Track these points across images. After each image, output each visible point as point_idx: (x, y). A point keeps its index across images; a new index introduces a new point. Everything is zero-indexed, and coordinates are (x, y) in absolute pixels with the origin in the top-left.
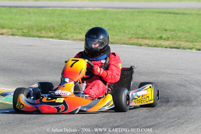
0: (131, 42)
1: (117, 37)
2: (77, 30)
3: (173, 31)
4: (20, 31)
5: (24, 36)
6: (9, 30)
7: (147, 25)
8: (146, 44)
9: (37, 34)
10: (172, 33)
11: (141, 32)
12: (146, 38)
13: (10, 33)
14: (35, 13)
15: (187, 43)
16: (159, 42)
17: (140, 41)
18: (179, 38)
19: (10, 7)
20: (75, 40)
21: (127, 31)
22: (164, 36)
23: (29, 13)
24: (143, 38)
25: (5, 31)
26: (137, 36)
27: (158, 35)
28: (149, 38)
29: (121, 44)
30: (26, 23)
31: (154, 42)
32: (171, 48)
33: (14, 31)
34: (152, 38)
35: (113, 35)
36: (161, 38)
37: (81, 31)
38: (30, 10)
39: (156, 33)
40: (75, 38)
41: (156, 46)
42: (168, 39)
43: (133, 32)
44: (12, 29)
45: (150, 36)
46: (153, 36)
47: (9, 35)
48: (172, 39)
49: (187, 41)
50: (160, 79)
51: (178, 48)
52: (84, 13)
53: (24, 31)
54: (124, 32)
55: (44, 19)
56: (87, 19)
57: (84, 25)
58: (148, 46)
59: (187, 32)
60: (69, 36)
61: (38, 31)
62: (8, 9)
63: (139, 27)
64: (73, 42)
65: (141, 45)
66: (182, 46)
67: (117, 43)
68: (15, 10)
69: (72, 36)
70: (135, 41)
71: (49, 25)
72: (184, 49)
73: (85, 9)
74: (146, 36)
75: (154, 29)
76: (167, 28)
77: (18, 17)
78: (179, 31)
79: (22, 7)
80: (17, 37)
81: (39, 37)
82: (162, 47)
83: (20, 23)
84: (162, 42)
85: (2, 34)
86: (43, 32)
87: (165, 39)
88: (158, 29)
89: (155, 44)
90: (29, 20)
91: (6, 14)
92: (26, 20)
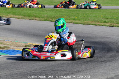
0: (92, 24)
1: (86, 21)
2: (68, 18)
5: (45, 21)
6: (38, 18)
7: (99, 16)
8: (99, 25)
9: (51, 20)
10: (110, 20)
11: (96, 19)
12: (98, 22)
13: (39, 19)
14: (49, 11)
15: (117, 24)
16: (104, 24)
17: (96, 23)
18: (113, 22)
21: (90, 19)
22: (107, 21)
23: (47, 11)
25: (36, 18)
26: (94, 21)
27: (104, 21)
28: (100, 22)
29: (88, 25)
30: (46, 15)
32: (110, 26)
33: (41, 18)
34: (102, 22)
35: (84, 21)
36: (105, 22)
37: (70, 19)
39: (103, 20)
40: (67, 22)
41: (103, 26)
42: (108, 22)
43: (92, 19)
44: (39, 18)
45: (100, 21)
46: (102, 21)
47: (38, 20)
48: (110, 22)
50: (106, 40)
51: (113, 27)
53: (45, 18)
54: (89, 19)
55: (53, 13)
56: (72, 13)
58: (100, 25)
59: (117, 19)
61: (51, 18)
63: (95, 17)
65: (96, 25)
66: (115, 25)
67: (86, 24)
70: (94, 23)
71: (56, 16)
74: (99, 21)
76: (108, 17)
77: (42, 12)
78: (113, 19)
80: (42, 21)
81: (52, 21)
82: (106, 26)
83: (43, 15)
84: (106, 24)
85: (35, 20)
86: (53, 19)
87: (107, 22)
88: (103, 18)
89: (103, 24)
90: (47, 14)
91: (37, 11)
92: (46, 14)
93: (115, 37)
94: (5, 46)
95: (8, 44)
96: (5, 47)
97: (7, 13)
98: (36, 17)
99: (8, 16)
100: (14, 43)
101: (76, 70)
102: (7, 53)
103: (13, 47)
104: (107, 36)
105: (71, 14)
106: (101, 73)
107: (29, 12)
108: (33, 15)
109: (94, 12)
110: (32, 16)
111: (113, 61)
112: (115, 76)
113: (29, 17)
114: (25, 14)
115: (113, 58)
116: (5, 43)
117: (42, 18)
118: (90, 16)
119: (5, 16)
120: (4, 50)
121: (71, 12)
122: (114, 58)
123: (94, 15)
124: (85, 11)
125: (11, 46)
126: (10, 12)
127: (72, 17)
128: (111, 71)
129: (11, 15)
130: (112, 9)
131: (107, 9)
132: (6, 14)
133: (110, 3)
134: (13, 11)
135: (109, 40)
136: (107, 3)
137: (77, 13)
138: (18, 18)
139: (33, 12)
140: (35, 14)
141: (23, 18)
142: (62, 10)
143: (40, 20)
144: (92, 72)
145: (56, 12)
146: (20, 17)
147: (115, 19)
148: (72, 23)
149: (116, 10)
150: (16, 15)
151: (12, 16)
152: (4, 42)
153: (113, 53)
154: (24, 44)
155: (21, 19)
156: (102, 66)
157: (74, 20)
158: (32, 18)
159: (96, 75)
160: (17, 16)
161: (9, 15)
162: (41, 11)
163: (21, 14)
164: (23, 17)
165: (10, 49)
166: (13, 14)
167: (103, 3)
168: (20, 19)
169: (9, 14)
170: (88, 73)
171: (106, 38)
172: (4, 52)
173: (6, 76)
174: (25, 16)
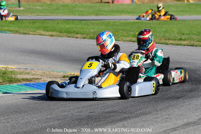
0: (161, 42)
2: (126, 34)
3: (188, 34)
4: (89, 36)
5: (91, 38)
6: (81, 35)
7: (171, 31)
8: (171, 44)
10: (188, 36)
11: (167, 36)
12: (171, 40)
13: (82, 37)
14: (97, 24)
16: (179, 42)
17: (167, 41)
18: (193, 39)
19: (81, 20)
20: (124, 41)
21: (158, 35)
22: (183, 38)
23: (93, 24)
24: (169, 40)
25: (79, 36)
26: (165, 38)
27: (179, 38)
28: (173, 40)
30: (92, 31)
31: (176, 42)
32: (188, 46)
33: (85, 35)
34: (175, 40)
36: (181, 39)
37: (128, 35)
38: (94, 22)
39: (177, 36)
41: (177, 45)
42: (185, 40)
43: (161, 35)
44: (83, 34)
45: (173, 38)
46: (176, 38)
49: (198, 41)
51: (192, 46)
52: (128, 23)
53: (91, 35)
55: (103, 28)
56: (131, 27)
57: (130, 31)
58: (173, 44)
59: (198, 35)
60: (120, 39)
62: (79, 21)
63: (166, 32)
64: (123, 42)
65: (168, 44)
66: (195, 44)
68: (83, 22)
69: (122, 39)
70: (163, 41)
72: (196, 46)
73: (129, 21)
74: (171, 37)
75: (176, 33)
76: (184, 32)
77: (86, 26)
78: (192, 34)
79: (88, 20)
80: (86, 39)
82: (182, 45)
83: (88, 31)
84: (182, 42)
85: (77, 38)
87: (183, 40)
88: (178, 33)
90: (94, 28)
91: (78, 25)
92: (92, 29)
93: (196, 61)
94: (33, 77)
95: (38, 75)
96: (33, 79)
97: (35, 28)
98: (77, 33)
99: (36, 33)
100: (47, 72)
101: (140, 112)
102: (37, 88)
103: (45, 79)
104: (184, 61)
105: (129, 28)
106: (177, 114)
107: (68, 26)
108: (73, 31)
109: (163, 25)
110: (71, 33)
111: (195, 97)
112: (199, 119)
113: (67, 34)
114: (61, 29)
115: (194, 93)
116: (34, 73)
117: (87, 34)
118: (158, 30)
119: (32, 33)
120: (32, 83)
121: (129, 26)
122: (196, 92)
123: (164, 30)
124: (150, 24)
125: (42, 77)
126: (39, 27)
127: (131, 33)
128: (193, 113)
129: (41, 31)
130: (190, 20)
131: (182, 20)
132: (34, 30)
133: (186, 12)
134: (44, 26)
135: (188, 66)
136: (182, 11)
137: (139, 27)
138: (51, 36)
139: (73, 26)
140: (75, 29)
141: (59, 36)
142: (116, 22)
143: (84, 38)
144: (164, 113)
145: (107, 26)
146: (54, 33)
147: (195, 34)
148: (131, 41)
149: (196, 22)
150: (48, 31)
151: (43, 32)
152: (32, 71)
153: (194, 86)
154: (62, 74)
155: (56, 37)
156: (178, 106)
157: (134, 37)
158: (72, 35)
159: (171, 118)
160: (50, 33)
161: (37, 31)
162: (85, 24)
163: (55, 29)
164: (59, 34)
165: (41, 81)
166: (44, 30)
167: (176, 11)
168: (54, 37)
169: (38, 29)
170: (158, 116)
171: (183, 62)
172: (33, 86)
173: (37, 122)
174: (61, 32)
